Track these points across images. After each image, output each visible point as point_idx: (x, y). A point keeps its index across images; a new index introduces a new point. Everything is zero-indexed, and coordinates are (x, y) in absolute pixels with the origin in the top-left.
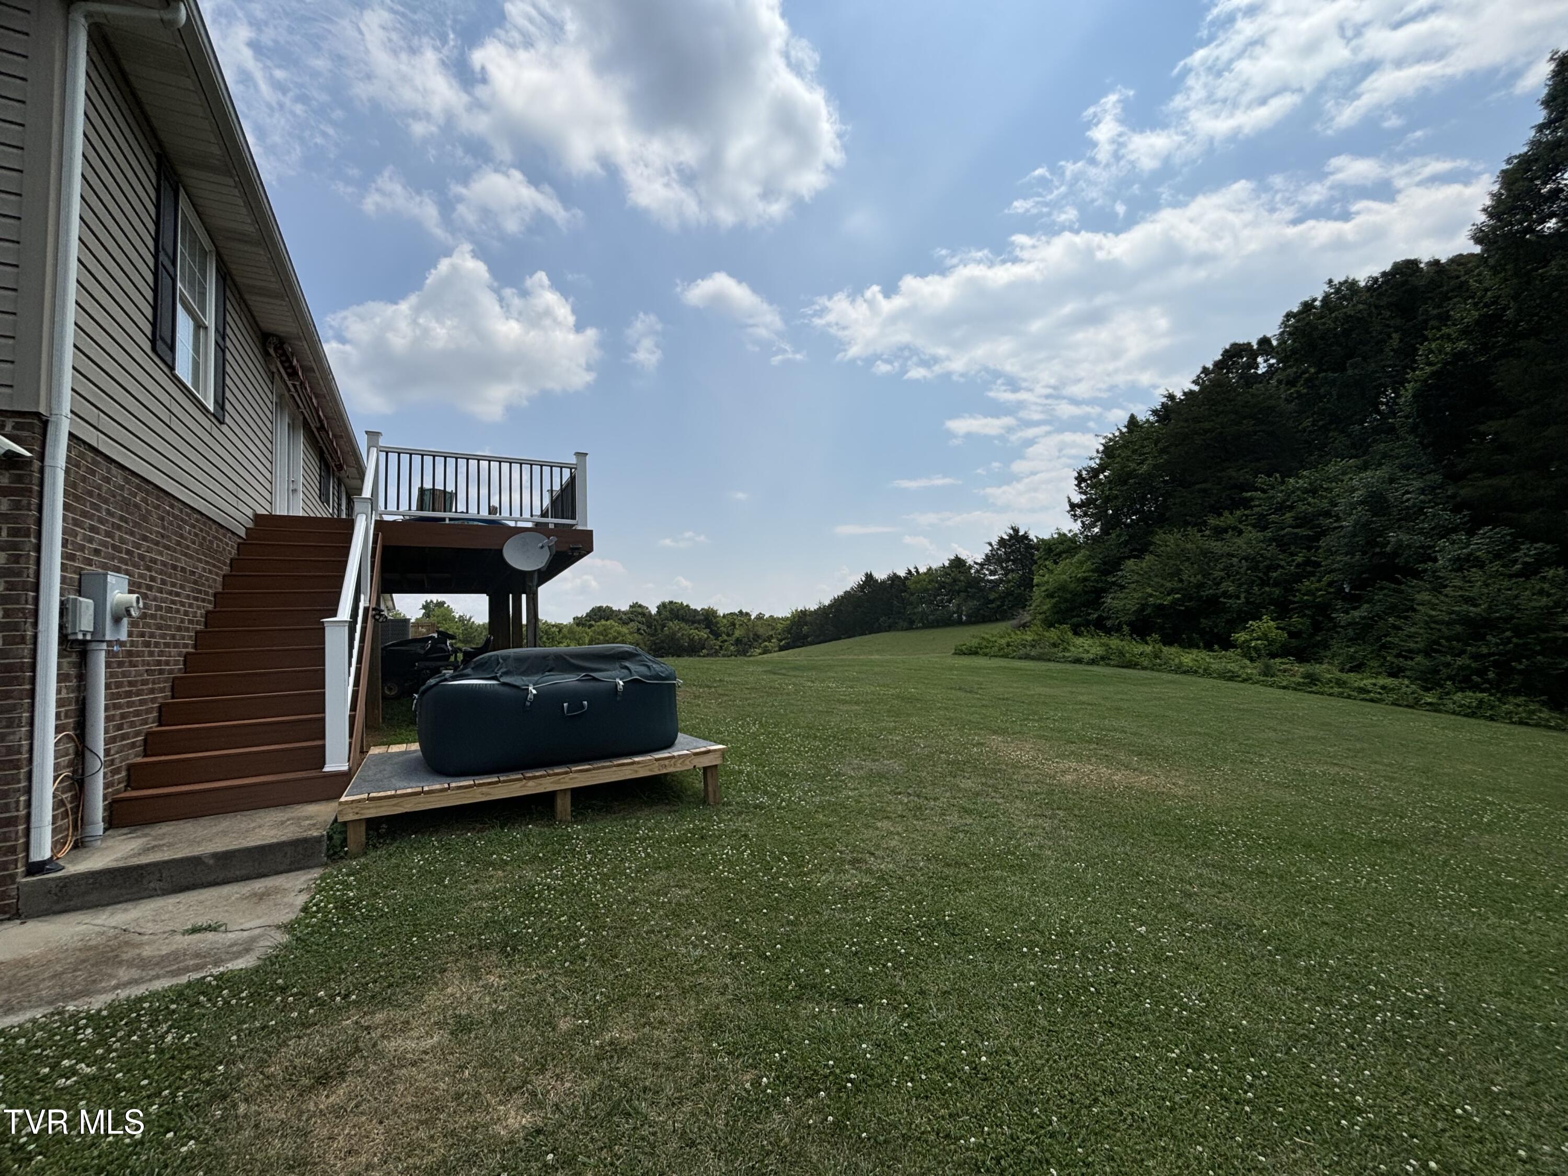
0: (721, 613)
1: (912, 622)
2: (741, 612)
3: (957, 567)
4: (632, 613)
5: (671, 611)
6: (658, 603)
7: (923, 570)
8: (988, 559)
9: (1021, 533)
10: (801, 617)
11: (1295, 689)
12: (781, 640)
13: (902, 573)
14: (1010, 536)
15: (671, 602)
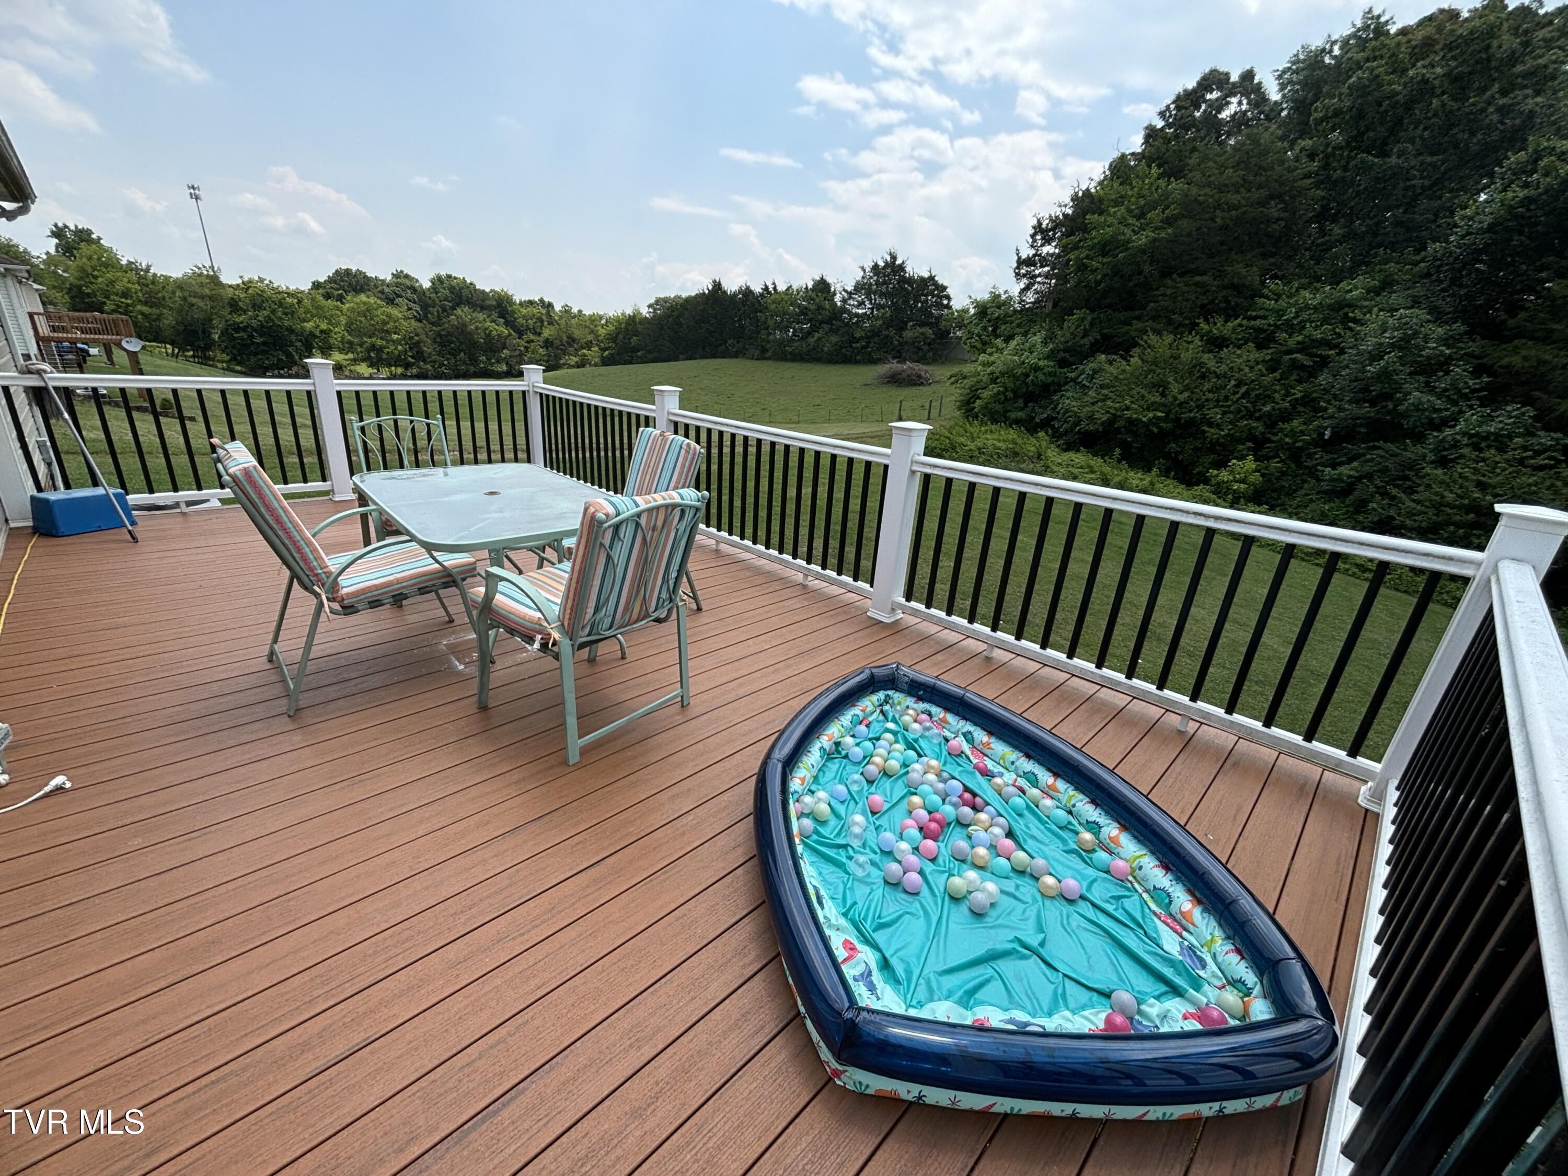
0: (517, 299)
1: (764, 351)
2: (542, 300)
3: (822, 291)
4: (397, 285)
5: (452, 289)
6: (432, 275)
7: (782, 287)
8: (859, 287)
9: (898, 262)
10: (631, 324)
11: (1303, 559)
12: (604, 350)
13: (757, 289)
14: (886, 262)
15: (449, 277)
